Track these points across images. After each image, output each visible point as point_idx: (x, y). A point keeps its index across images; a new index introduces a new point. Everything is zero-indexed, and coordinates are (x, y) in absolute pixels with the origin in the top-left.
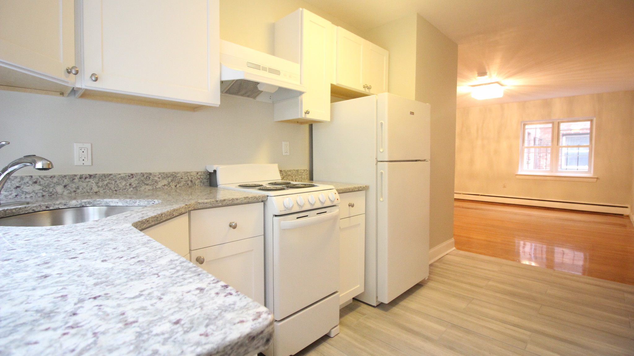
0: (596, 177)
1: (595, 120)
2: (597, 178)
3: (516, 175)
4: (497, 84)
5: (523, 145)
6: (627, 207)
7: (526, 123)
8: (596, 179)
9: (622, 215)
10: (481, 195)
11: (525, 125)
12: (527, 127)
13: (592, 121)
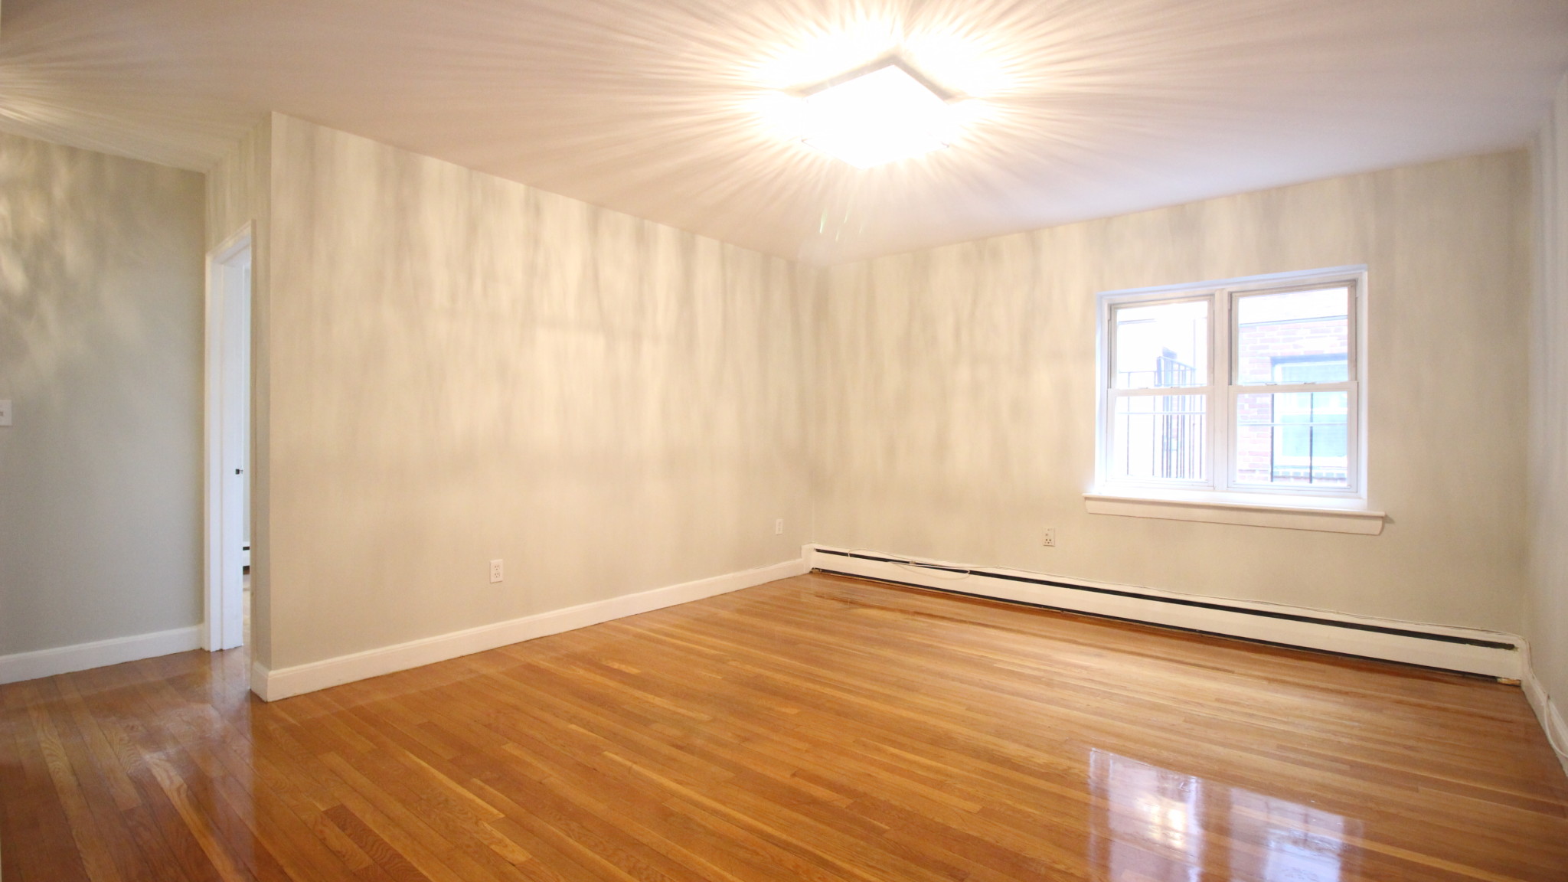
0: (1382, 513)
1: (1365, 278)
2: (1385, 519)
3: (1087, 498)
4: (893, 70)
5: (1109, 386)
6: (1510, 647)
7: (1118, 299)
8: (1379, 523)
9: (1493, 679)
10: (972, 572)
11: (1113, 308)
12: (1122, 315)
13: (1353, 284)
